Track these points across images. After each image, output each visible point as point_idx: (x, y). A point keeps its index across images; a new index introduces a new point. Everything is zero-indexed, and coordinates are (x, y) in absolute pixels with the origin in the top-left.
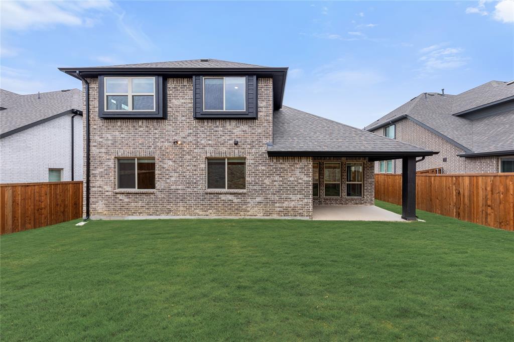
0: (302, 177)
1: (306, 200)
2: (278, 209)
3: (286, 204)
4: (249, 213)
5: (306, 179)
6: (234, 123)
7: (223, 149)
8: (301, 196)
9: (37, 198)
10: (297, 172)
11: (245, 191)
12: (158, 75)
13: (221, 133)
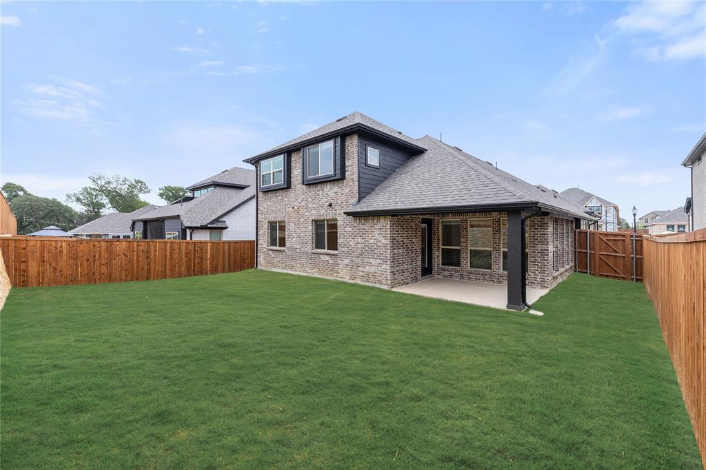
0: (380, 239)
1: (384, 266)
2: (361, 274)
3: (367, 269)
4: (340, 275)
5: (384, 241)
6: (329, 185)
7: (323, 212)
8: (380, 261)
9: (242, 251)
10: (377, 232)
11: (336, 252)
12: (284, 153)
13: (321, 196)
